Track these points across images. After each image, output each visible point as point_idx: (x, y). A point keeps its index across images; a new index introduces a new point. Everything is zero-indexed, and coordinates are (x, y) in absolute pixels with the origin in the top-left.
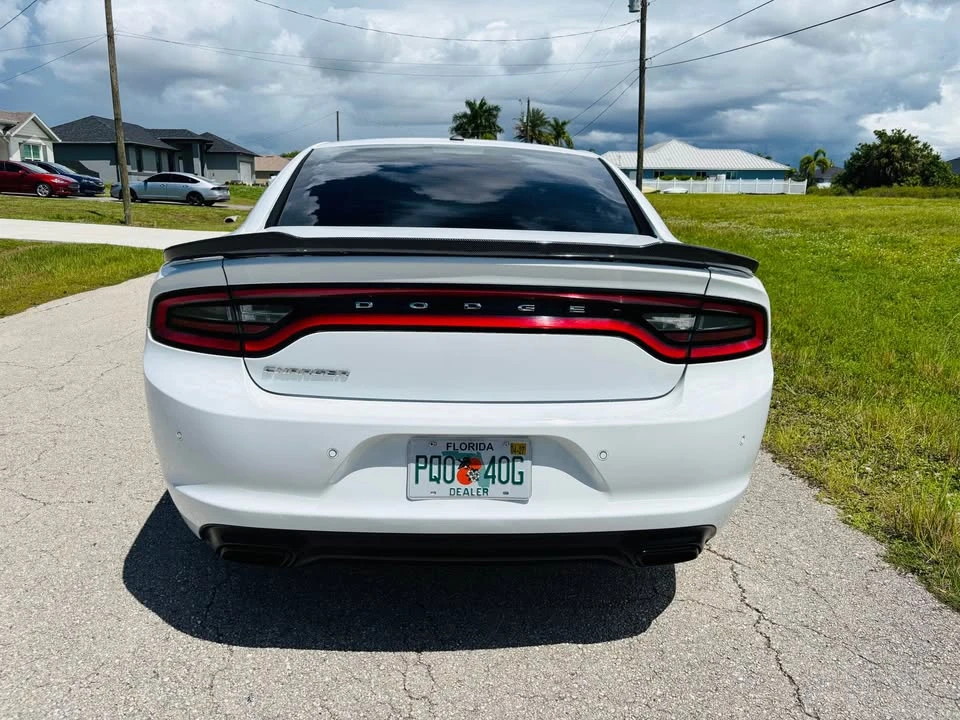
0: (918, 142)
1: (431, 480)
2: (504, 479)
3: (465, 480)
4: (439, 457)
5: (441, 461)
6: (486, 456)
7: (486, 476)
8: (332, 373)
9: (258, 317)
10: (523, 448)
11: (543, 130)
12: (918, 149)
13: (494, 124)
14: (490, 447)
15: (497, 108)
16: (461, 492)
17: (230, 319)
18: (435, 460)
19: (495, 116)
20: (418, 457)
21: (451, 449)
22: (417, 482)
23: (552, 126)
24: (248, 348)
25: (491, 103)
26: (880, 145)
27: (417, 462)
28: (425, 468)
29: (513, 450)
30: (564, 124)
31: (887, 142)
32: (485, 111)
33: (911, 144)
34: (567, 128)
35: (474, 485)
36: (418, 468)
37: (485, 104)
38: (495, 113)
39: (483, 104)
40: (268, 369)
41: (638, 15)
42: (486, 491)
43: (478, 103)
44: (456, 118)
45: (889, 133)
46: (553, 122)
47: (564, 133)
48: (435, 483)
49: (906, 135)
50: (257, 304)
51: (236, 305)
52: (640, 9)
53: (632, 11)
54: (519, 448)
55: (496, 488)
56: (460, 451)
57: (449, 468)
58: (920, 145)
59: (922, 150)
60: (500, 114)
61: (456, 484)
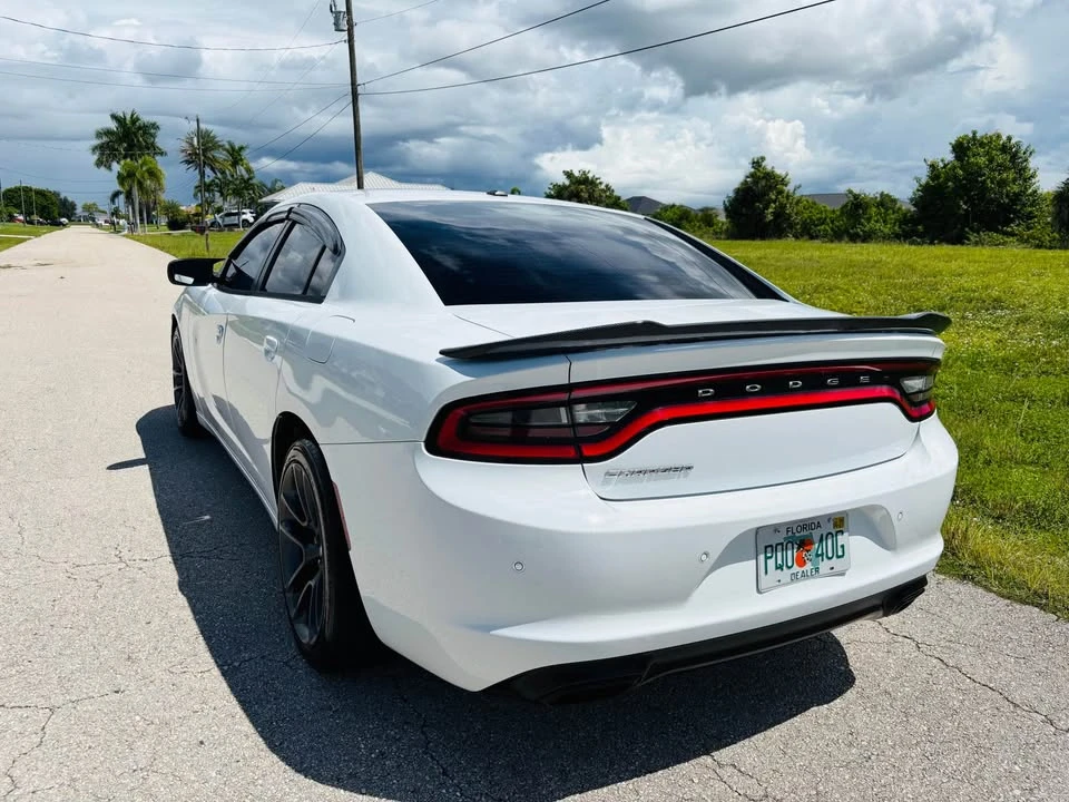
0: (601, 183)
1: (777, 568)
2: (830, 555)
3: (802, 563)
4: (782, 544)
5: (783, 546)
6: (816, 534)
7: (817, 555)
8: (676, 469)
9: (590, 416)
10: (842, 520)
11: (217, 155)
12: (603, 190)
13: (153, 144)
14: (819, 526)
15: (155, 126)
16: (800, 575)
17: (565, 421)
18: (779, 547)
19: (153, 136)
20: (766, 547)
21: (790, 534)
22: (766, 573)
23: (228, 151)
24: (586, 453)
25: (146, 119)
26: (569, 186)
27: (766, 552)
28: (771, 557)
29: (835, 526)
30: (241, 148)
31: (574, 184)
32: (140, 128)
33: (596, 185)
34: (244, 154)
35: (809, 566)
36: (767, 558)
37: (138, 119)
38: (152, 131)
39: (134, 120)
40: (609, 474)
41: (345, 35)
42: (817, 570)
43: (128, 117)
44: (99, 135)
45: (577, 174)
46: (227, 146)
47: (241, 160)
48: (779, 571)
49: (590, 176)
50: (590, 402)
51: (569, 404)
52: (346, 28)
53: (338, 30)
54: (838, 523)
55: (824, 566)
56: (797, 535)
57: (789, 553)
58: (603, 187)
59: (605, 192)
60: (159, 133)
61: (796, 568)
